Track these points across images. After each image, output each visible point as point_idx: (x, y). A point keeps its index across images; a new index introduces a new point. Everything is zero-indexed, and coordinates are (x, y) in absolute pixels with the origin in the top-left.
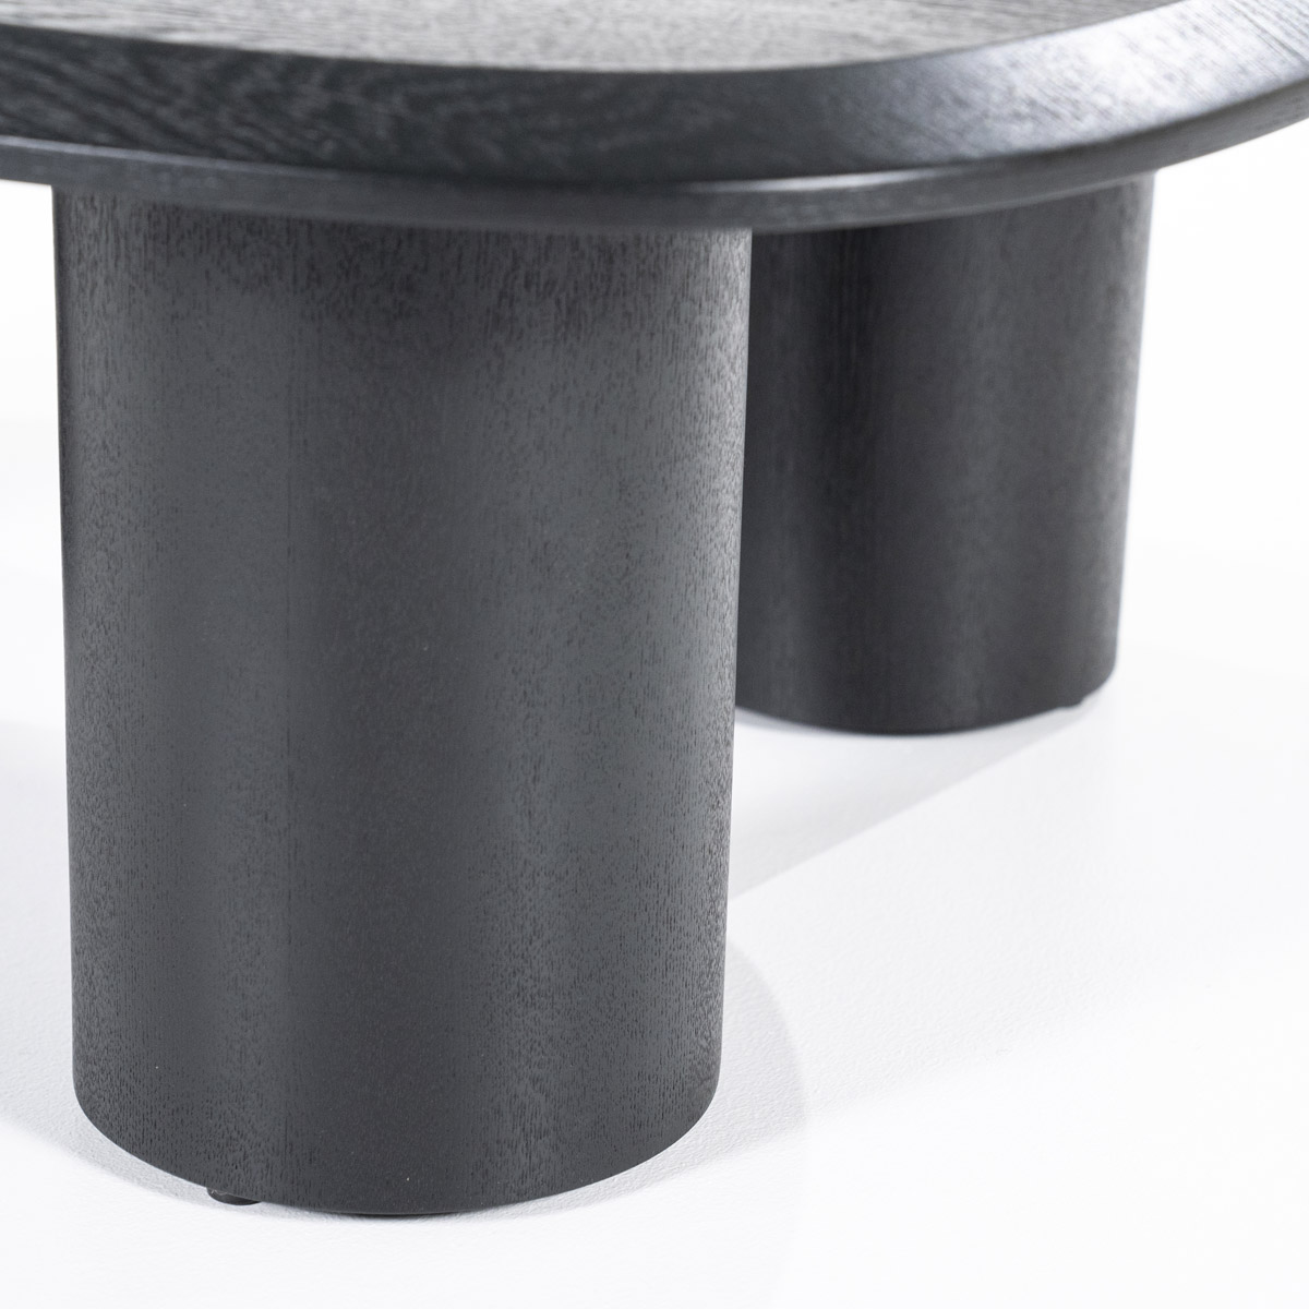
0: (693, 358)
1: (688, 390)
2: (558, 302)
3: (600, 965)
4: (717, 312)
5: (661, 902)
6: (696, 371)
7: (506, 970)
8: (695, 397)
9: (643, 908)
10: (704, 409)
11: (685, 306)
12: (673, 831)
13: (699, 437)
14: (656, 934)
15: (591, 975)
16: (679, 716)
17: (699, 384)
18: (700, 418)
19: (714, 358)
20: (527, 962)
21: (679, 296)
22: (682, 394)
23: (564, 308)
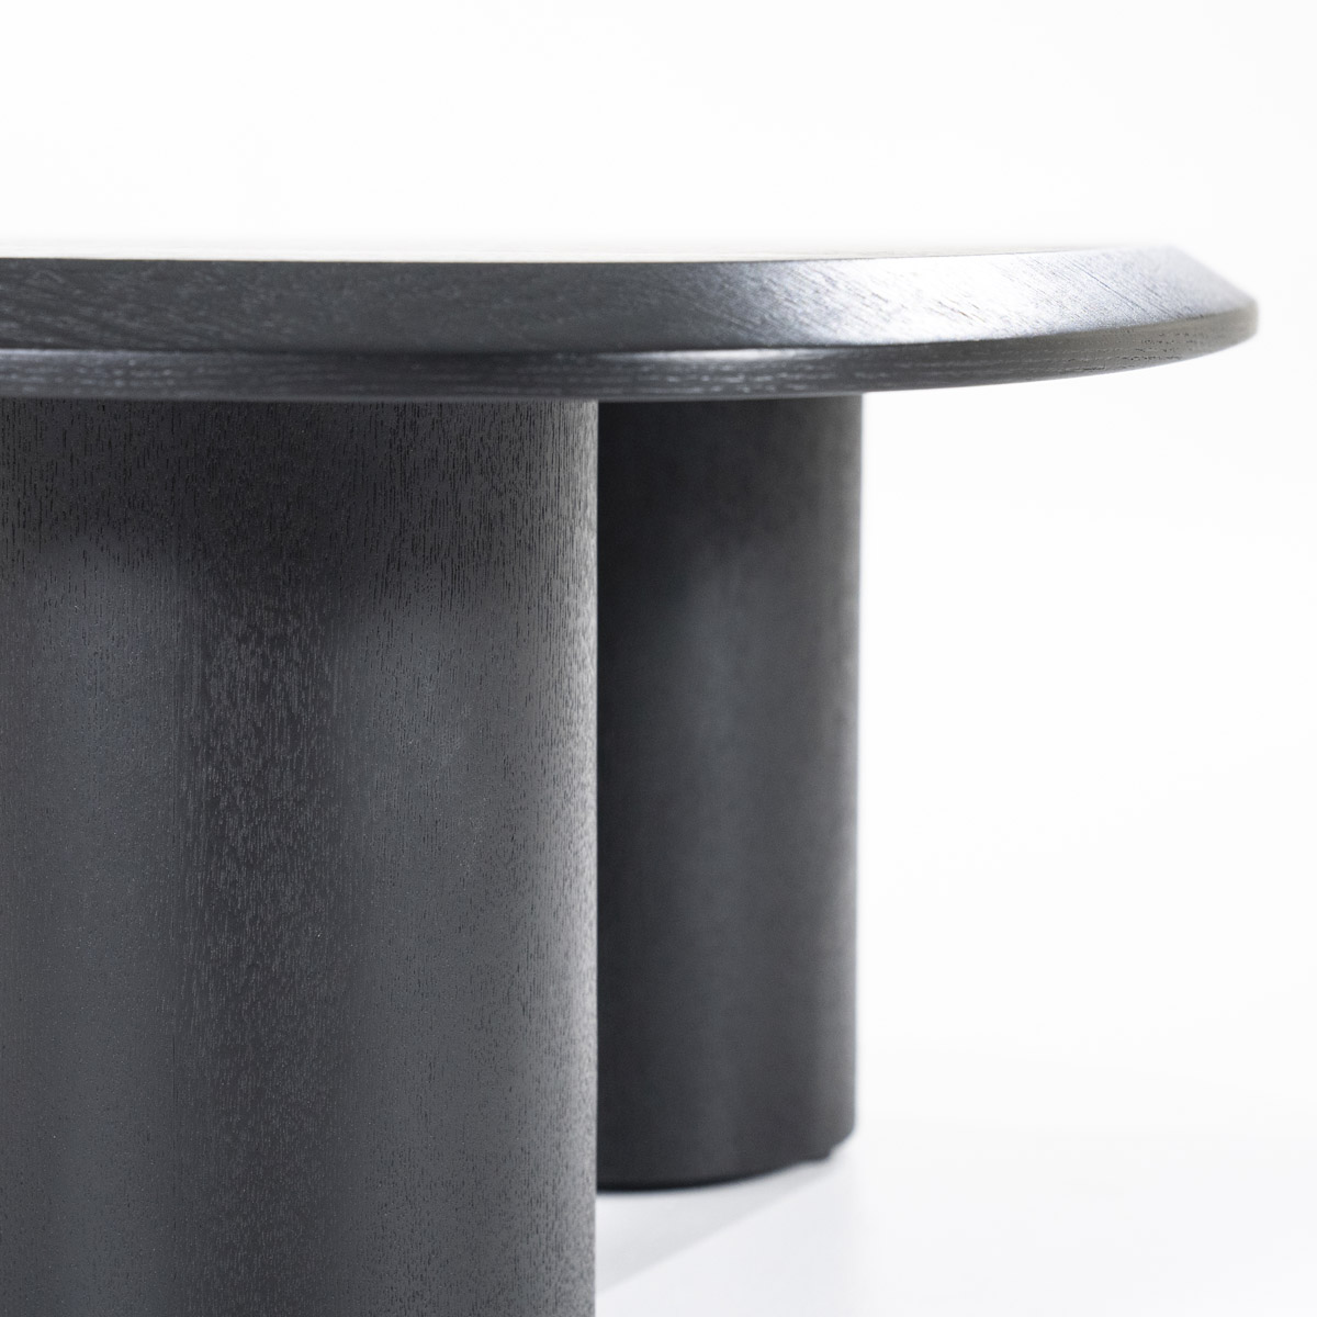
0: (564, 640)
1: (560, 672)
2: (443, 567)
3: (498, 1290)
4: (581, 598)
5: (550, 1225)
6: (566, 652)
7: (405, 1294)
8: (566, 680)
9: (534, 1229)
10: (573, 696)
11: (556, 583)
12: (558, 1146)
13: (570, 724)
14: (547, 1260)
15: (488, 1301)
16: (561, 1020)
17: (569, 668)
18: (570, 704)
19: (579, 645)
20: (425, 1284)
21: (551, 573)
22: (556, 674)
23: (449, 574)
